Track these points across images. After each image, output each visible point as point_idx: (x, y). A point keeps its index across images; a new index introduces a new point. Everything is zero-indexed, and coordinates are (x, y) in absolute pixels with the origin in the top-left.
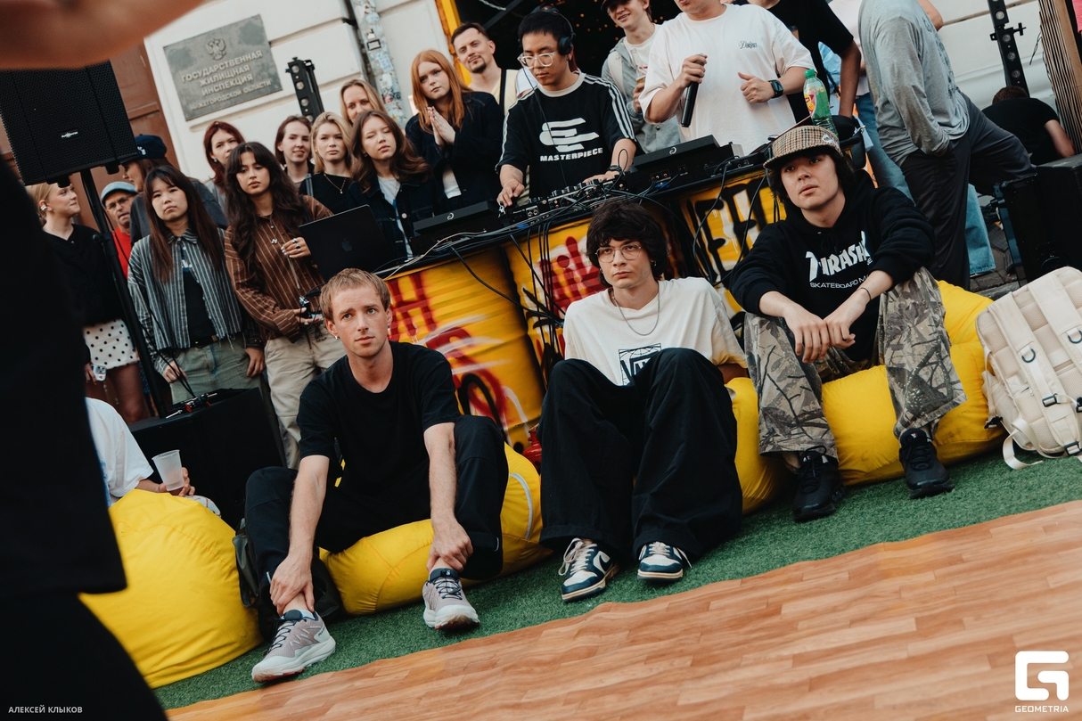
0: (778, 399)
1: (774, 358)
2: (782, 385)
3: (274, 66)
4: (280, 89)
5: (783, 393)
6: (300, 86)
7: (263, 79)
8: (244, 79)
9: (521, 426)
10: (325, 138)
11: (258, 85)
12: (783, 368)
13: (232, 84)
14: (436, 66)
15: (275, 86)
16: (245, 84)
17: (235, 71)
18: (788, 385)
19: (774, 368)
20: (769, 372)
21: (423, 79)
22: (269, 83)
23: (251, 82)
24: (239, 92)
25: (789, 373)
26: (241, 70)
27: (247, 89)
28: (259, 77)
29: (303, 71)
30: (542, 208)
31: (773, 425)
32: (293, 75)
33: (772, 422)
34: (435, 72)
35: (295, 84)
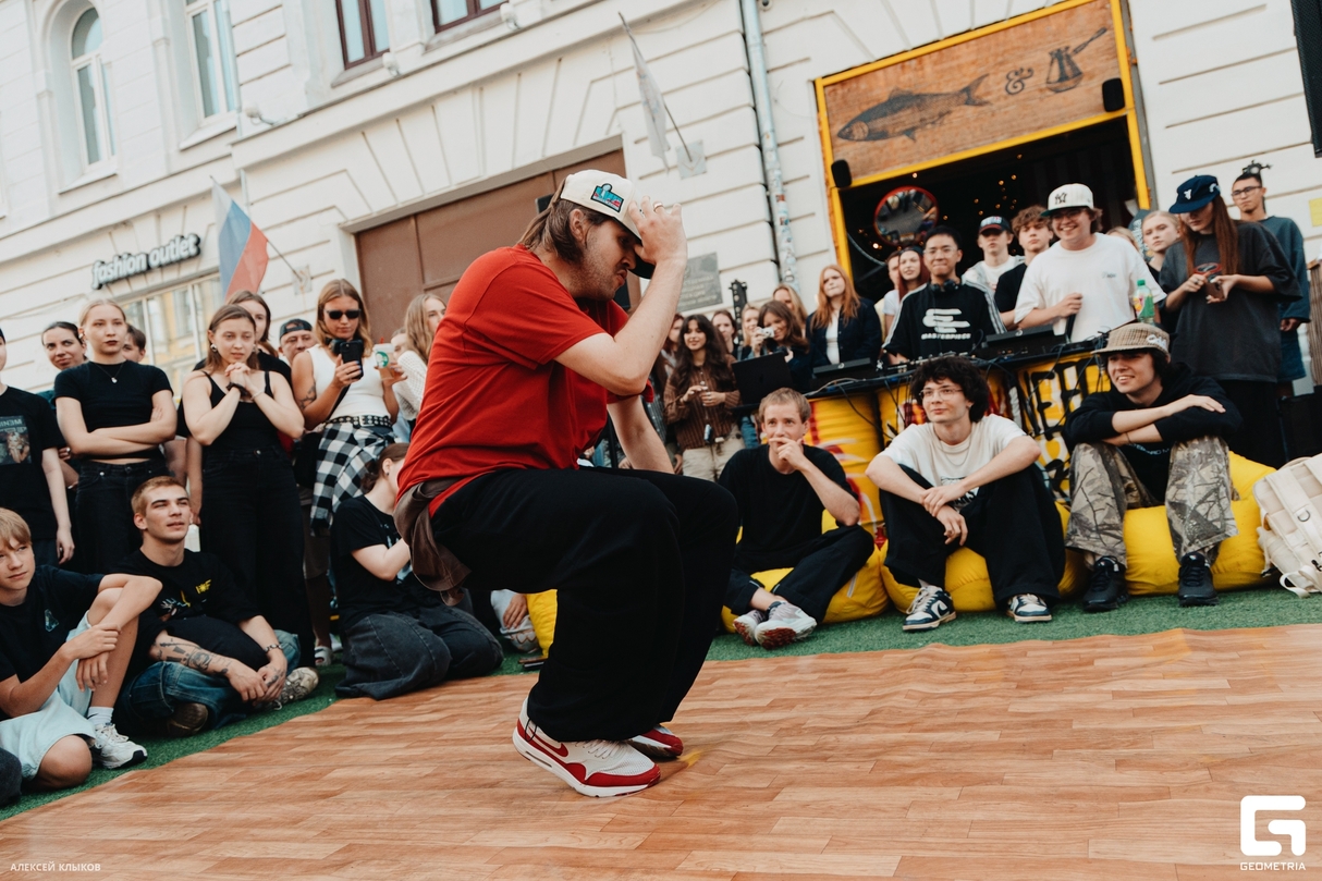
0: (1085, 508)
1: (1090, 477)
2: (1092, 499)
3: (720, 287)
4: (721, 302)
5: (1091, 505)
6: (737, 298)
7: (712, 294)
8: (699, 293)
9: (871, 524)
10: (749, 320)
11: (708, 299)
12: (1096, 485)
13: (691, 295)
14: (837, 274)
15: (719, 300)
16: (699, 297)
17: (694, 288)
18: (1097, 500)
19: (1088, 484)
20: (1083, 485)
21: (825, 282)
22: (715, 297)
23: (703, 296)
24: (694, 302)
25: (1099, 491)
26: (698, 287)
27: (700, 300)
28: (709, 293)
29: (740, 290)
30: (910, 367)
31: (1077, 527)
32: (733, 290)
33: (1076, 524)
34: (835, 278)
35: (734, 295)
